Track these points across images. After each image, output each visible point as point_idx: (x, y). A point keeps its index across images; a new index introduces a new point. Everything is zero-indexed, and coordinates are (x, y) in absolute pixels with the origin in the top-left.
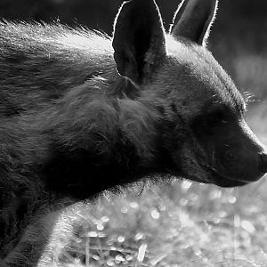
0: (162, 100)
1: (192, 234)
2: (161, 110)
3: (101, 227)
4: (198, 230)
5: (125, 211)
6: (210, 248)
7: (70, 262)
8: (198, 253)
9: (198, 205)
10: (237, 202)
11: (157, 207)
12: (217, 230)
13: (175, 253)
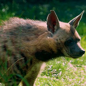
0: (57, 38)
1: (72, 69)
2: (57, 40)
3: (51, 67)
4: (74, 68)
5: (56, 63)
6: (76, 72)
7: (44, 76)
8: (74, 73)
9: (74, 62)
10: (83, 61)
11: (64, 62)
12: (78, 68)
13: (68, 73)
